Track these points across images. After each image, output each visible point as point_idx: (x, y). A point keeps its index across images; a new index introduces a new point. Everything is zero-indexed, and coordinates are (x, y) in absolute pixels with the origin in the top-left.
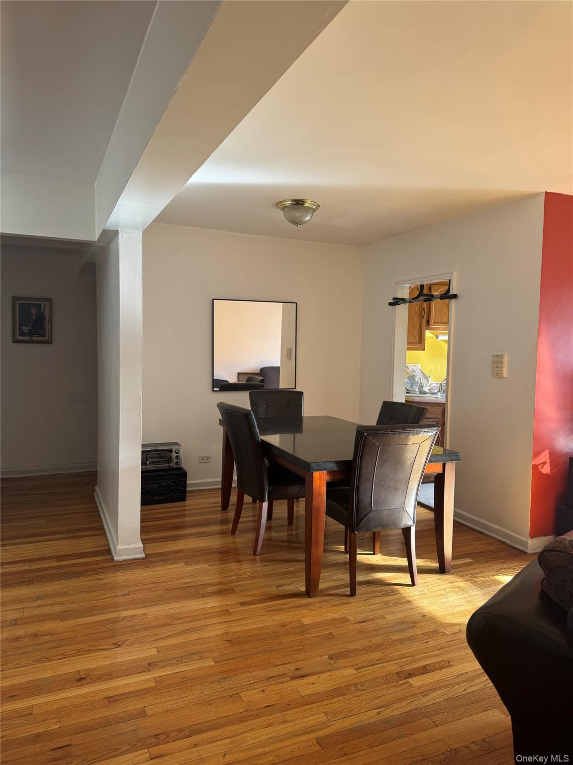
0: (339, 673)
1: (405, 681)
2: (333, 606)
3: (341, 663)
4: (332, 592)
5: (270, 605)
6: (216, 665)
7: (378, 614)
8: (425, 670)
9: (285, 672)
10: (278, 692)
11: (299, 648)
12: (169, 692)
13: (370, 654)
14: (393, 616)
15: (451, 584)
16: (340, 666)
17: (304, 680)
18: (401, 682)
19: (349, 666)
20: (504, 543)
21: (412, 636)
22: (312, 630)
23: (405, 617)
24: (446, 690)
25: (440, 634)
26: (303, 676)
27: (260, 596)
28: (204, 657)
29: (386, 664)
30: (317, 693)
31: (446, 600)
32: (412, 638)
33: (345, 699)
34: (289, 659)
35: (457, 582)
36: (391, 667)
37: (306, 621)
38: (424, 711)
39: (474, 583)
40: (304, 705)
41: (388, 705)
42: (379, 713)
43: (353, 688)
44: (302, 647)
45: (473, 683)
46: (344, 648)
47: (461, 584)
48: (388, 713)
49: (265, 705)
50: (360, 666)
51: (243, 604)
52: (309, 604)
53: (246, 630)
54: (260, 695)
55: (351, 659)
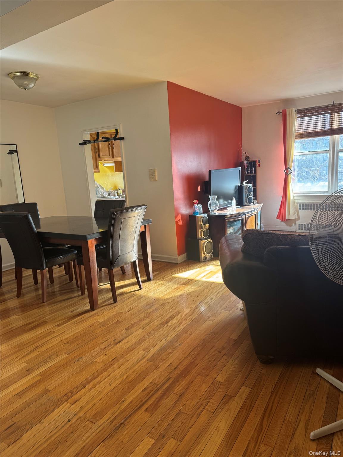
0: (136, 333)
1: (166, 325)
2: (110, 310)
3: (133, 329)
4: (104, 304)
5: (75, 321)
6: (69, 355)
7: (134, 305)
8: (171, 318)
9: (109, 344)
10: (114, 352)
11: (108, 332)
12: (53, 376)
13: (144, 321)
14: (142, 304)
15: (156, 284)
16: (134, 331)
17: (122, 343)
18: (165, 326)
19: (138, 329)
20: (166, 262)
21: (156, 308)
22: (108, 323)
23: (147, 302)
24: (185, 322)
25: (167, 303)
26: (120, 342)
27: (65, 319)
28: (58, 355)
29: (154, 322)
30: (133, 345)
31: (159, 291)
32: (156, 309)
33: (147, 341)
34: (107, 338)
35: (158, 282)
36: (157, 323)
37: (101, 320)
38: (182, 332)
39: (165, 280)
40: (130, 352)
41: (167, 336)
42: (165, 340)
43: (147, 336)
44: (109, 331)
45: (193, 316)
46: (130, 324)
47: (161, 282)
48: (169, 339)
49: (112, 359)
50: (143, 327)
51: (58, 326)
52: (96, 314)
53: (72, 335)
54: (106, 357)
55: (136, 327)
